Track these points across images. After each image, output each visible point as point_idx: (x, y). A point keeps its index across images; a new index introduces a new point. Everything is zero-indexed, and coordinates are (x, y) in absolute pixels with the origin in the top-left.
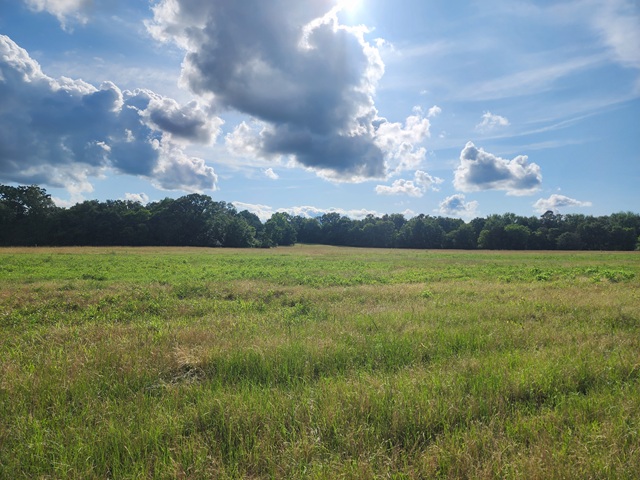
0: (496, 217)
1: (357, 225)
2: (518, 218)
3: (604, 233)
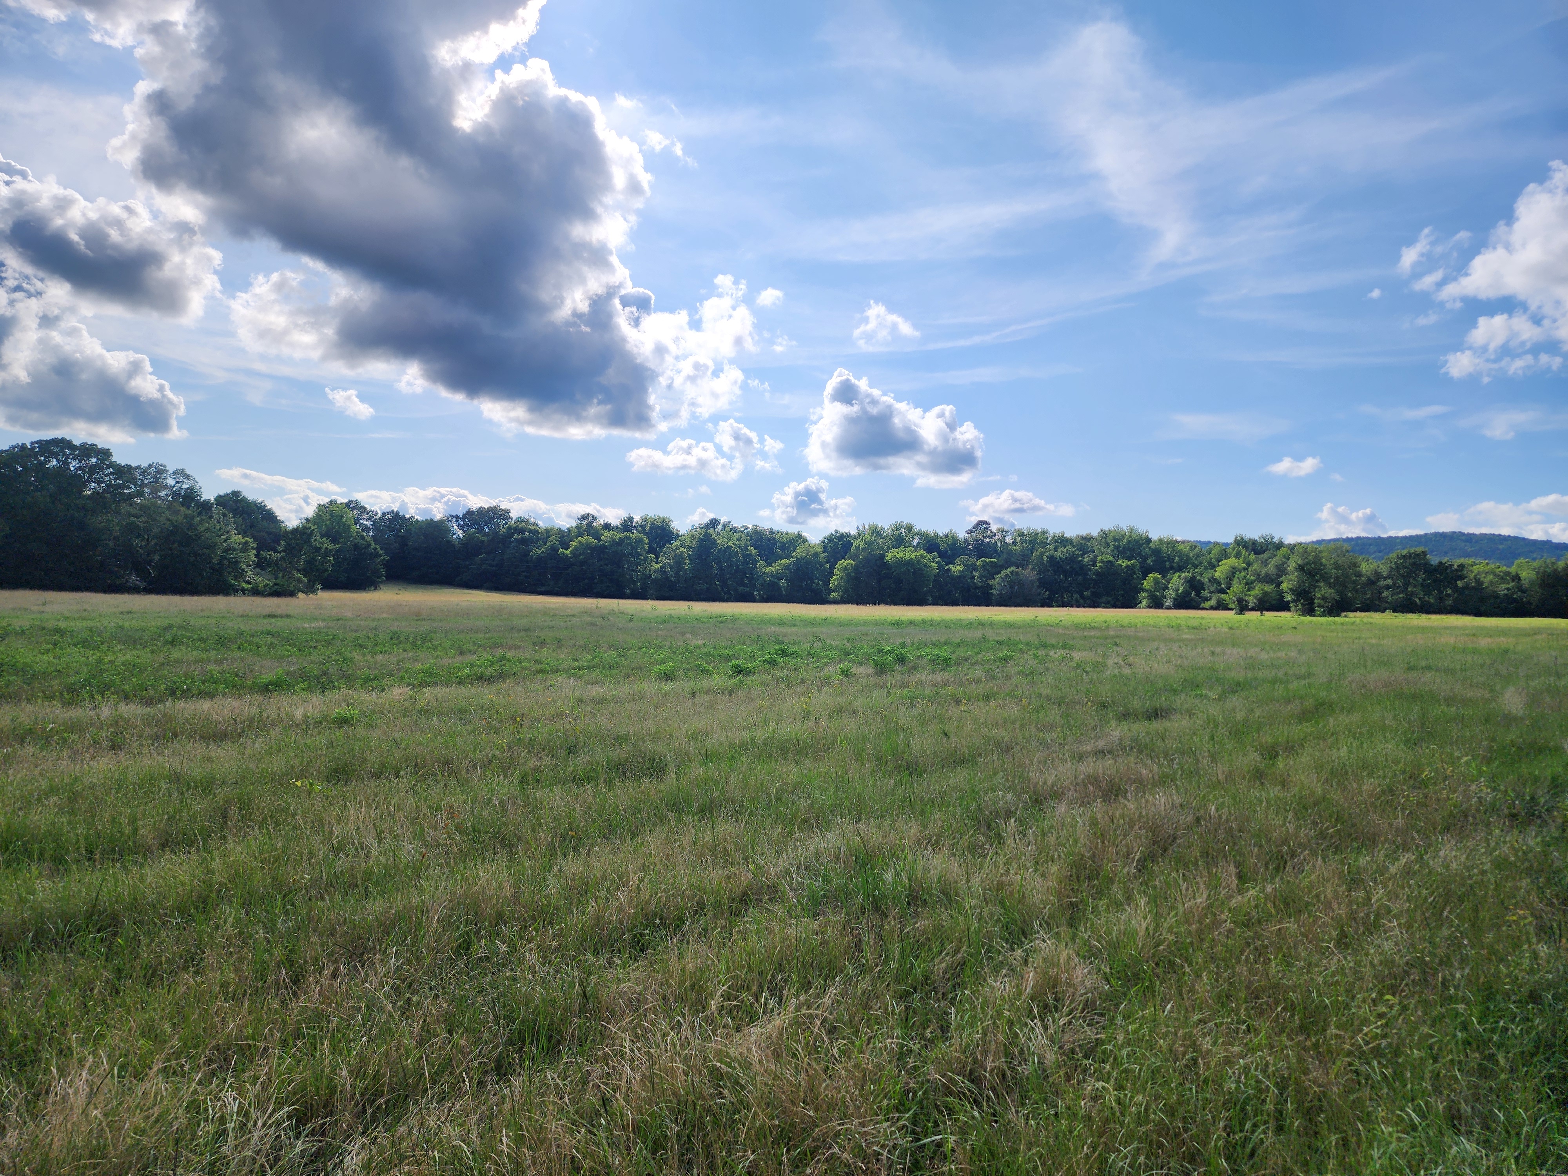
0: (876, 532)
1: (553, 540)
2: (919, 534)
3: (1082, 569)
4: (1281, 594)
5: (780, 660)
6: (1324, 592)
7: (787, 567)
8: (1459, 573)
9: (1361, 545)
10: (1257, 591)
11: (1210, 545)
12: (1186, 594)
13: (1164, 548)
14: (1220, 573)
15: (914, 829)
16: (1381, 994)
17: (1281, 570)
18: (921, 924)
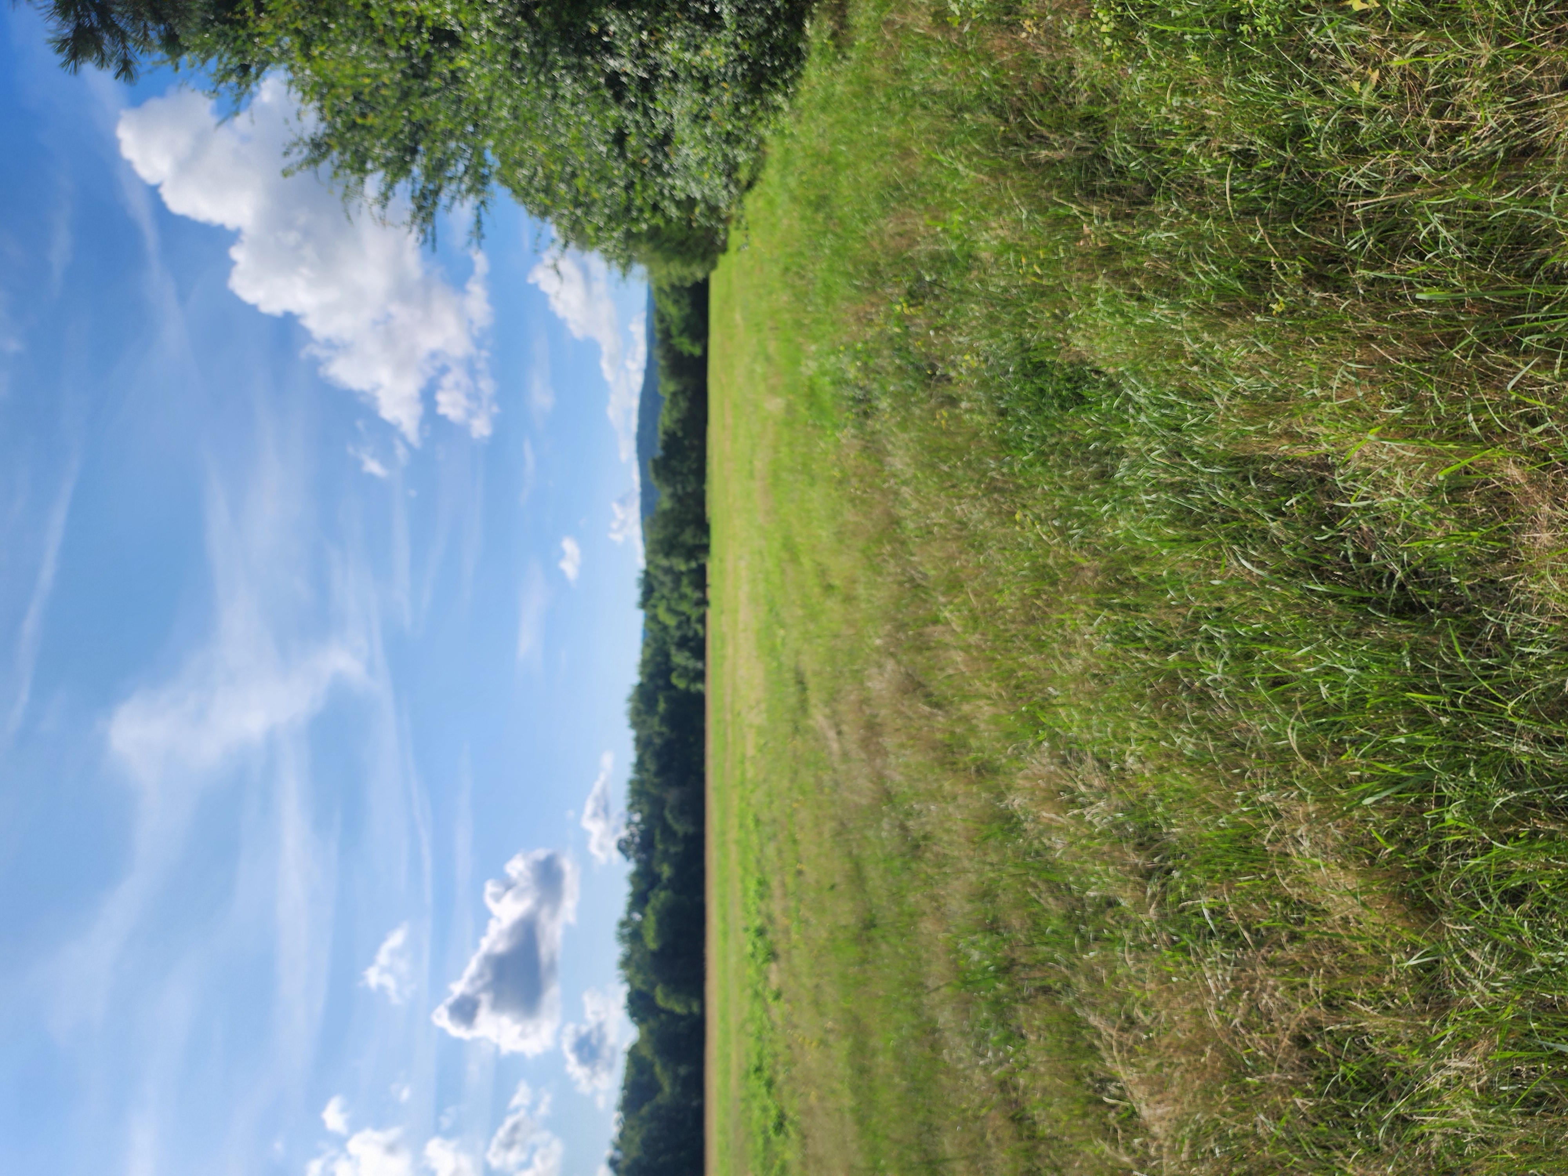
0: (626, 963)
3: (668, 745)
4: (691, 571)
5: (767, 1074)
6: (688, 537)
7: (665, 1066)
8: (671, 436)
9: (647, 507)
10: (687, 590)
11: (647, 631)
12: (691, 650)
13: (648, 670)
14: (671, 621)
15: (927, 926)
16: (1015, 523)
17: (669, 571)
18: (1016, 923)
